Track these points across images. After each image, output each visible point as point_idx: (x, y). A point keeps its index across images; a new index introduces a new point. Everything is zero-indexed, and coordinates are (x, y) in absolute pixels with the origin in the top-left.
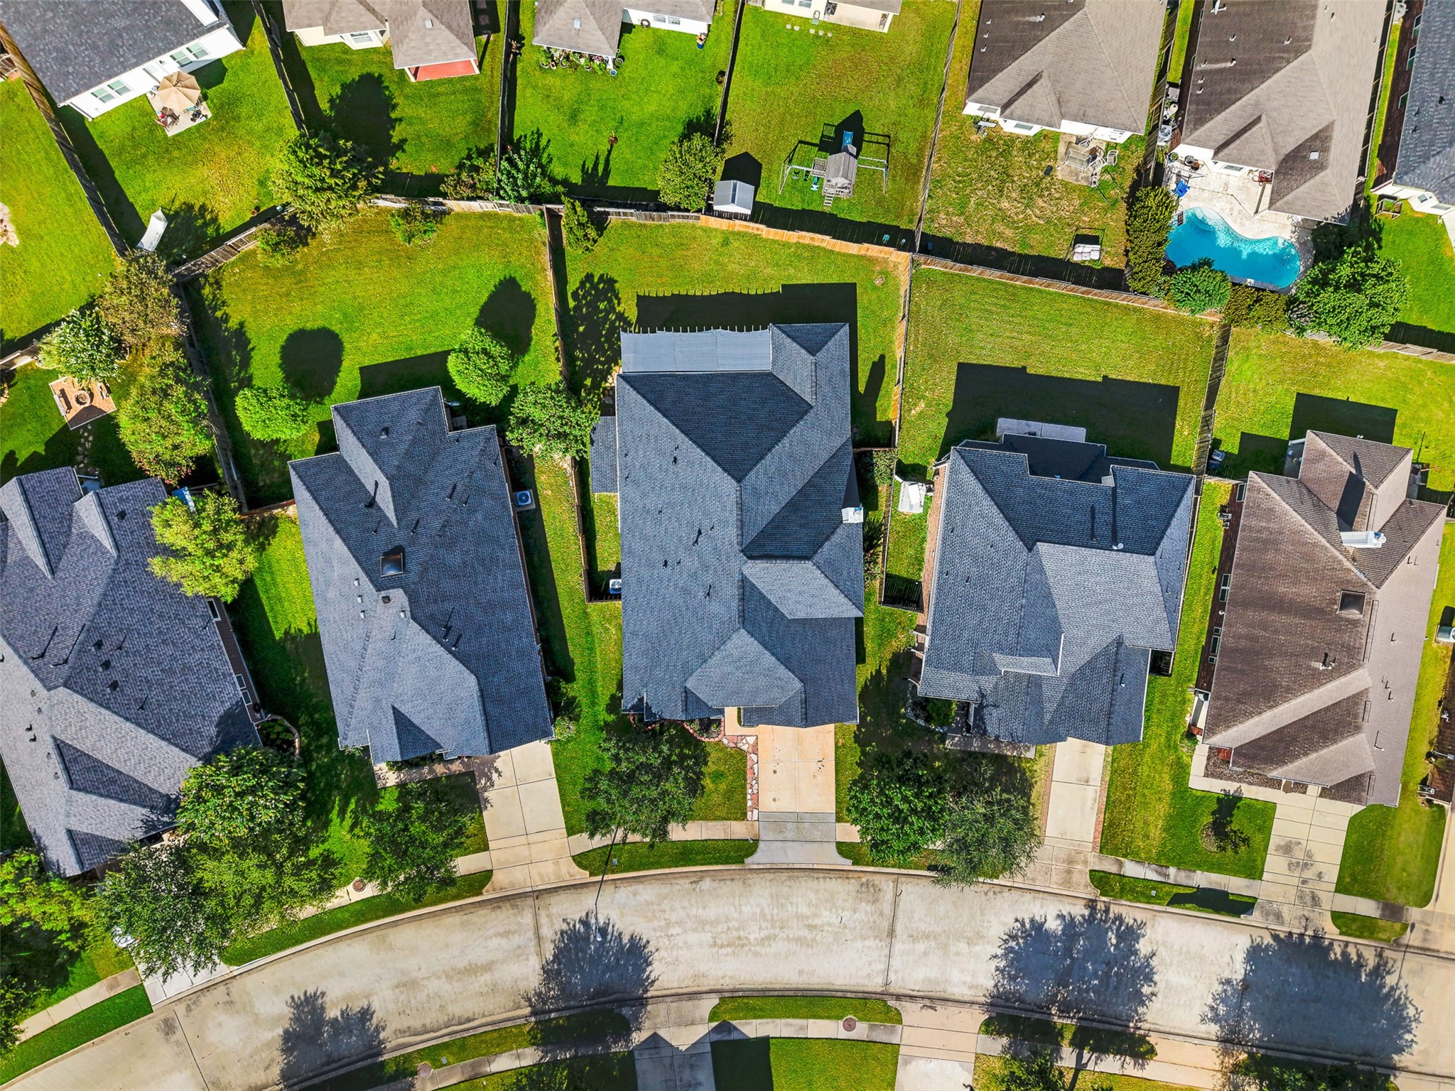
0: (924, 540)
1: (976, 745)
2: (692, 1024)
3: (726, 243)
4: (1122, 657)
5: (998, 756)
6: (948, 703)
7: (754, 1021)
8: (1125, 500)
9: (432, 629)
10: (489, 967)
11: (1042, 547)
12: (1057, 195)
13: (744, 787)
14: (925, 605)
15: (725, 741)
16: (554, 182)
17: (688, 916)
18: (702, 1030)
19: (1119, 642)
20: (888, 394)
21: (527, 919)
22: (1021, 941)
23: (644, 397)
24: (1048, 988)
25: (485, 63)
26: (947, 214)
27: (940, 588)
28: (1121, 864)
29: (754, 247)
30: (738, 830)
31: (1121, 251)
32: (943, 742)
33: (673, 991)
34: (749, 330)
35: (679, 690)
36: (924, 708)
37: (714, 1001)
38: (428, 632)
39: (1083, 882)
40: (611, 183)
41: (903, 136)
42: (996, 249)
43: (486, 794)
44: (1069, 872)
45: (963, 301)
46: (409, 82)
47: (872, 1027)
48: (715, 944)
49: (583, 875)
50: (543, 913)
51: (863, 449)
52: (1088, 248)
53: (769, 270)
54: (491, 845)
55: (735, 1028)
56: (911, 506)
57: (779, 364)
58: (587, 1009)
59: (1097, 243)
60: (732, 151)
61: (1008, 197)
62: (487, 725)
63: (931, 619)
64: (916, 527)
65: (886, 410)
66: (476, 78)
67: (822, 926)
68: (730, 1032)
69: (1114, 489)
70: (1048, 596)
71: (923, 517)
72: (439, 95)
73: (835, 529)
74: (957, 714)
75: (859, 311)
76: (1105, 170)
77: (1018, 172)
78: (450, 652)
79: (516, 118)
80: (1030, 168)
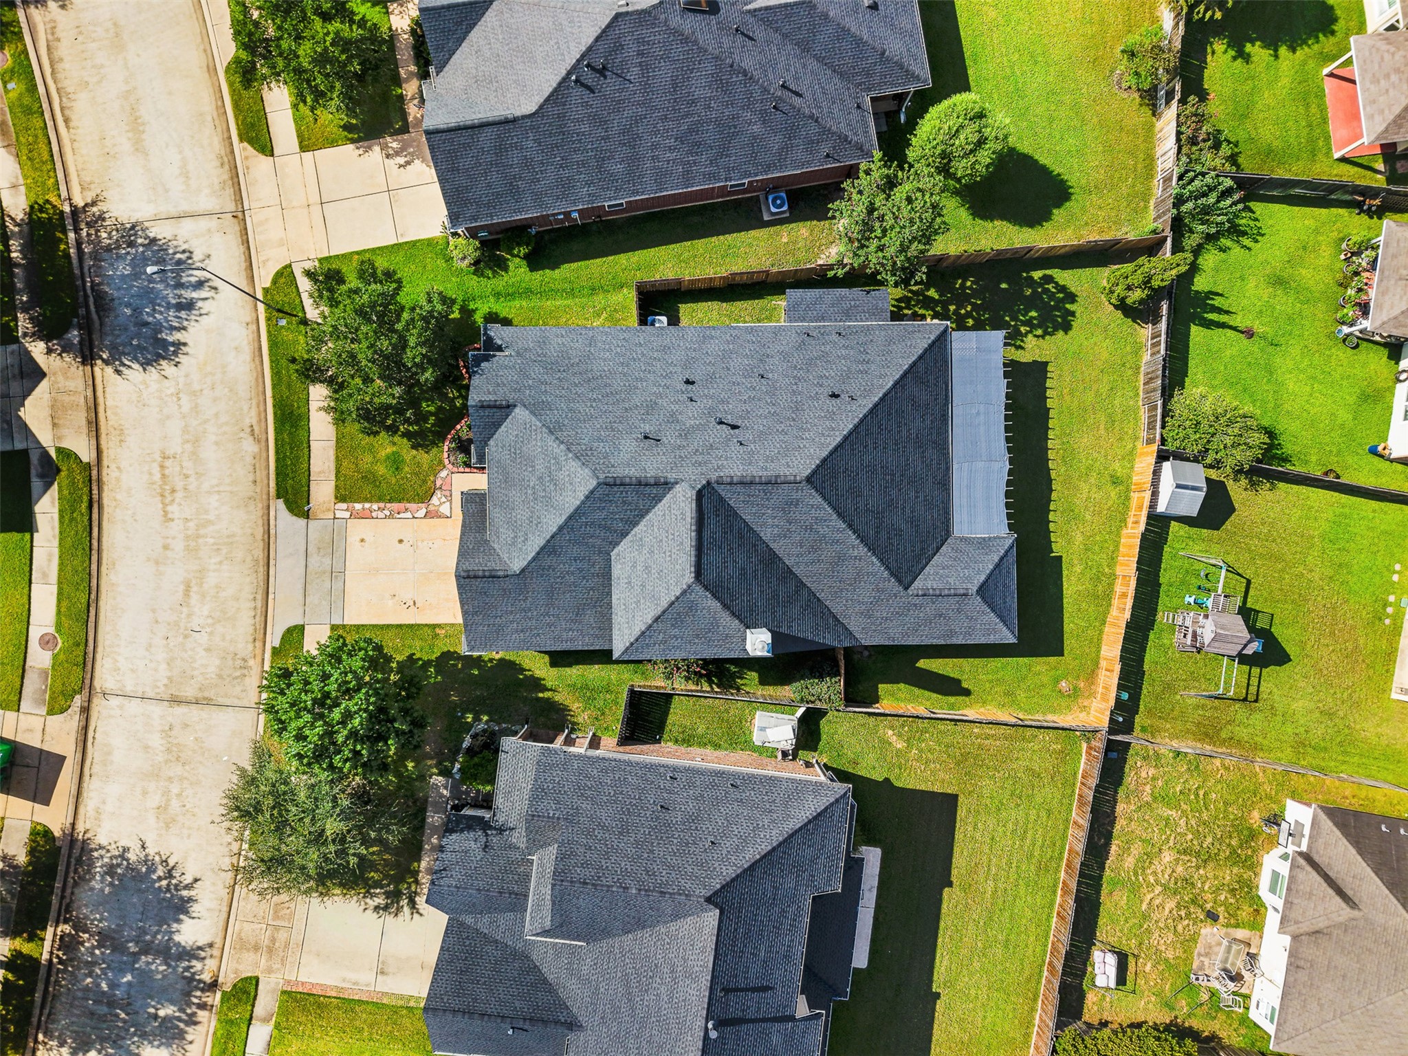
0: (717, 746)
1: (434, 818)
2: (54, 425)
3: (1116, 481)
4: (551, 1029)
5: (420, 848)
6: (491, 779)
7: (56, 510)
8: (776, 1035)
9: (602, 47)
10: (139, 148)
11: (711, 917)
12: (1180, 928)
13: (380, 499)
14: (628, 748)
15: (444, 474)
16: (1197, 251)
17: (206, 421)
18: (45, 437)
19: (573, 1025)
20: (914, 699)
21: (206, 202)
22: (164, 883)
23: (920, 357)
24: (99, 919)
25: (1348, 167)
26: (1154, 779)
27: (652, 767)
28: (266, 1020)
29: (1110, 518)
30: (322, 490)
31: (1106, 1016)
32: (440, 774)
33: (101, 400)
34: (1008, 505)
35: (512, 397)
36: (486, 746)
37: (86, 455)
38: (597, 39)
39: (241, 967)
40: (1194, 329)
41: (1257, 719)
42: (1108, 844)
43: (377, 149)
44: (256, 948)
45: (1039, 799)
46: (1323, 66)
47: (44, 673)
48: (165, 457)
49: (264, 279)
50: (213, 223)
51: (842, 664)
52: (1112, 971)
53: (1079, 538)
54: (308, 156)
55: (48, 486)
56: (763, 729)
57: (963, 546)
58: (79, 283)
59: (1118, 984)
60: (1237, 491)
61: (1177, 860)
62: (466, 128)
63: (611, 755)
64: (737, 737)
65: (892, 695)
66: (1328, 153)
67: (188, 605)
68: (41, 476)
69: (792, 1018)
70: (641, 924)
71: (748, 745)
72: (1307, 106)
73: (738, 617)
74: (478, 791)
75: (1026, 660)
76: (1213, 994)
77: (1210, 875)
78: (569, 73)
79: (1276, 207)
80: (1217, 891)
